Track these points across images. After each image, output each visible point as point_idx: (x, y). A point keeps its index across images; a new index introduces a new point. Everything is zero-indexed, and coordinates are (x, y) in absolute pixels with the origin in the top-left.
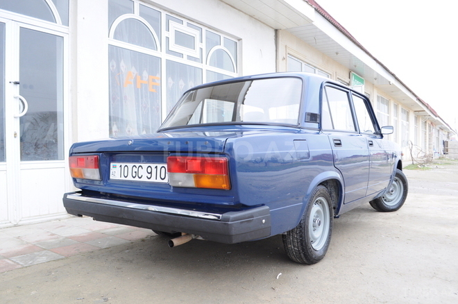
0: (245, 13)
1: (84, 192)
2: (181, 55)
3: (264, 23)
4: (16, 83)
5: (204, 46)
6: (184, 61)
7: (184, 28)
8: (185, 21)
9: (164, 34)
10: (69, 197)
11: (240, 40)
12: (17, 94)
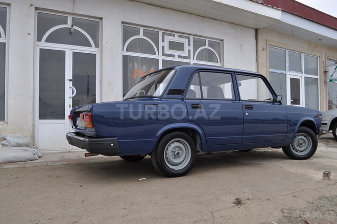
0: (226, 22)
1: (77, 134)
2: (174, 56)
3: (244, 26)
4: (70, 80)
5: (191, 48)
6: (176, 59)
7: (176, 39)
8: (177, 35)
9: (161, 44)
10: (68, 135)
11: (222, 40)
12: (71, 86)
